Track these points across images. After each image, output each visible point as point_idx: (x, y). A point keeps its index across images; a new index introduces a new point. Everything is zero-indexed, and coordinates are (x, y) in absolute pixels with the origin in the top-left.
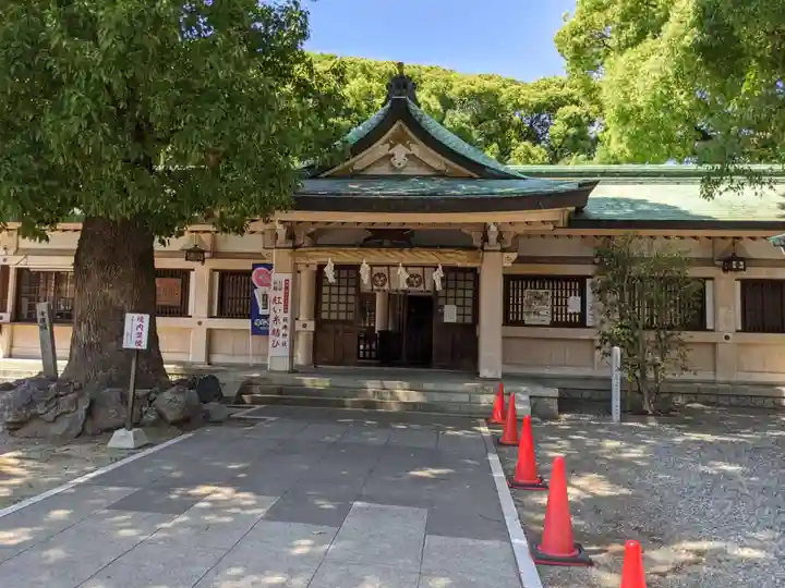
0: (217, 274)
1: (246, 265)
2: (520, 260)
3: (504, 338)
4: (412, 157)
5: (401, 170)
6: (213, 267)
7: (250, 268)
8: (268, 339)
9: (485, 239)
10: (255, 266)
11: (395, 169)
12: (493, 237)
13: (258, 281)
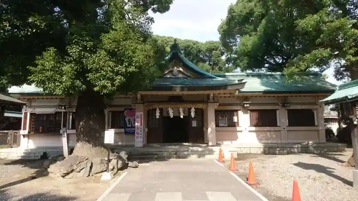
0: (111, 113)
1: (122, 109)
2: (220, 105)
3: (216, 131)
4: (180, 71)
5: (176, 75)
6: (109, 110)
7: (123, 110)
8: (135, 135)
9: (208, 98)
10: (126, 109)
11: (174, 75)
12: (211, 98)
13: (127, 115)
